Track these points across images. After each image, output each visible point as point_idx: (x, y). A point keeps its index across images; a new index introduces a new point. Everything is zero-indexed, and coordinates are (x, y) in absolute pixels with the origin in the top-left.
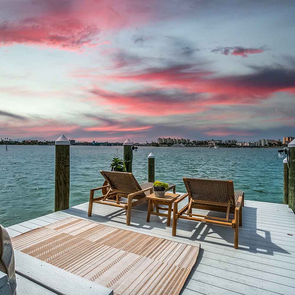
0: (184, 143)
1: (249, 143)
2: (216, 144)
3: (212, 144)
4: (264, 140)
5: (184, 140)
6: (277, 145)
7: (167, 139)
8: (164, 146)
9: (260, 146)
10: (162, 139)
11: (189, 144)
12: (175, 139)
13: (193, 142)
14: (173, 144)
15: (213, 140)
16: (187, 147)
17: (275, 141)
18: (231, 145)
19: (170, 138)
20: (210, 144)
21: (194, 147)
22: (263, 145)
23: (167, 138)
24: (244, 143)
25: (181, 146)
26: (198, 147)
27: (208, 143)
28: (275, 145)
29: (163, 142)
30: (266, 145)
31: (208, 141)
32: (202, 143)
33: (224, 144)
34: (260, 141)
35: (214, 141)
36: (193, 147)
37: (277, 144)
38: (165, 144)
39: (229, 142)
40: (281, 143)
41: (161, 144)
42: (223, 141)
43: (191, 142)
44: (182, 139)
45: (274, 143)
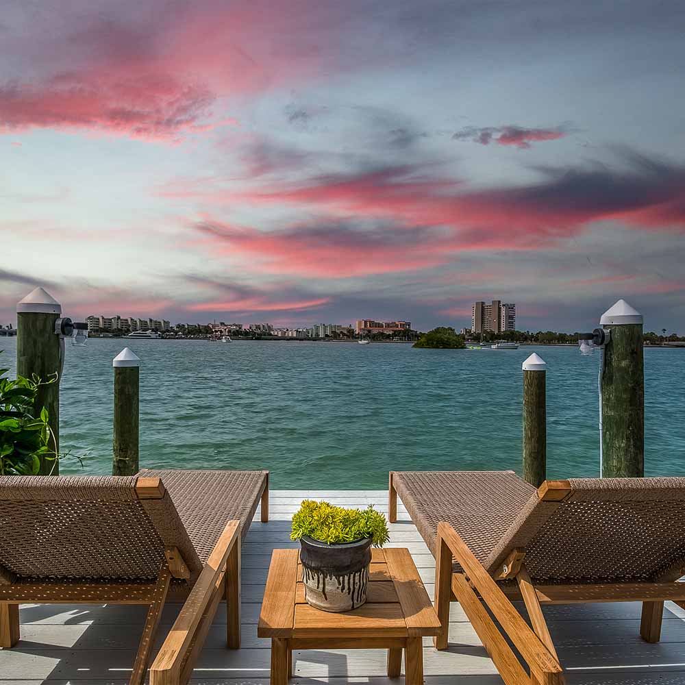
0: (155, 330)
1: (297, 331)
2: (229, 331)
3: (221, 332)
4: (324, 325)
5: (156, 322)
6: (347, 335)
7: (111, 320)
8: (104, 337)
9: (317, 339)
10: (98, 319)
11: (168, 331)
12: (132, 319)
13: (178, 326)
14: (128, 331)
15: (223, 323)
16: (163, 338)
17: (344, 329)
18: (261, 335)
19: (119, 318)
20: (216, 331)
21: (181, 338)
22: (321, 335)
23: (111, 318)
24: (288, 330)
25: (149, 337)
26: (191, 338)
27: (211, 329)
28: (344, 334)
29: (101, 325)
30: (327, 336)
31: (211, 326)
32: (199, 329)
33: (246, 333)
34: (317, 328)
35: (226, 326)
36: (177, 338)
37: (346, 332)
38: (105, 330)
39: (257, 328)
40: (353, 332)
41: (97, 331)
42: (245, 327)
43: (172, 327)
44: (151, 320)
45: (341, 332)
